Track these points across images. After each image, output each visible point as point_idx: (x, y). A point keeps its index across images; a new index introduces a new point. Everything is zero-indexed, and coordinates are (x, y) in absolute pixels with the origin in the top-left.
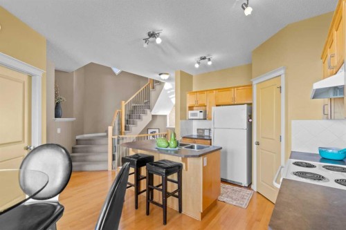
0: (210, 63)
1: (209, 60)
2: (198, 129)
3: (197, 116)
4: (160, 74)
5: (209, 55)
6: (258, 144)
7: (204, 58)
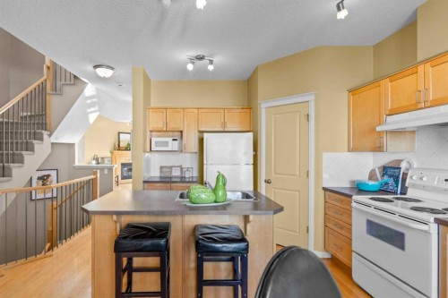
0: (211, 68)
1: (211, 62)
2: (161, 168)
3: (167, 146)
4: (96, 67)
5: (211, 56)
6: (268, 182)
7: (201, 58)
